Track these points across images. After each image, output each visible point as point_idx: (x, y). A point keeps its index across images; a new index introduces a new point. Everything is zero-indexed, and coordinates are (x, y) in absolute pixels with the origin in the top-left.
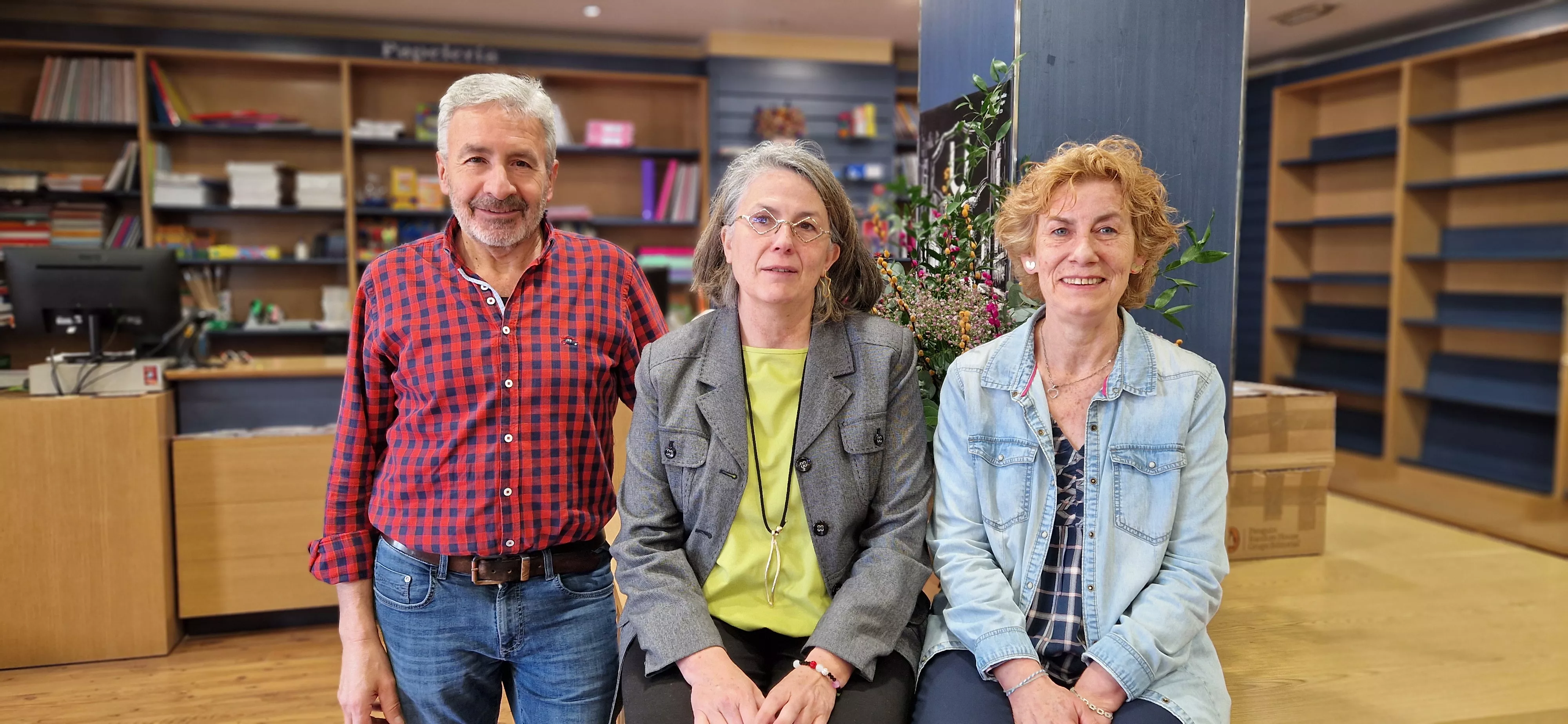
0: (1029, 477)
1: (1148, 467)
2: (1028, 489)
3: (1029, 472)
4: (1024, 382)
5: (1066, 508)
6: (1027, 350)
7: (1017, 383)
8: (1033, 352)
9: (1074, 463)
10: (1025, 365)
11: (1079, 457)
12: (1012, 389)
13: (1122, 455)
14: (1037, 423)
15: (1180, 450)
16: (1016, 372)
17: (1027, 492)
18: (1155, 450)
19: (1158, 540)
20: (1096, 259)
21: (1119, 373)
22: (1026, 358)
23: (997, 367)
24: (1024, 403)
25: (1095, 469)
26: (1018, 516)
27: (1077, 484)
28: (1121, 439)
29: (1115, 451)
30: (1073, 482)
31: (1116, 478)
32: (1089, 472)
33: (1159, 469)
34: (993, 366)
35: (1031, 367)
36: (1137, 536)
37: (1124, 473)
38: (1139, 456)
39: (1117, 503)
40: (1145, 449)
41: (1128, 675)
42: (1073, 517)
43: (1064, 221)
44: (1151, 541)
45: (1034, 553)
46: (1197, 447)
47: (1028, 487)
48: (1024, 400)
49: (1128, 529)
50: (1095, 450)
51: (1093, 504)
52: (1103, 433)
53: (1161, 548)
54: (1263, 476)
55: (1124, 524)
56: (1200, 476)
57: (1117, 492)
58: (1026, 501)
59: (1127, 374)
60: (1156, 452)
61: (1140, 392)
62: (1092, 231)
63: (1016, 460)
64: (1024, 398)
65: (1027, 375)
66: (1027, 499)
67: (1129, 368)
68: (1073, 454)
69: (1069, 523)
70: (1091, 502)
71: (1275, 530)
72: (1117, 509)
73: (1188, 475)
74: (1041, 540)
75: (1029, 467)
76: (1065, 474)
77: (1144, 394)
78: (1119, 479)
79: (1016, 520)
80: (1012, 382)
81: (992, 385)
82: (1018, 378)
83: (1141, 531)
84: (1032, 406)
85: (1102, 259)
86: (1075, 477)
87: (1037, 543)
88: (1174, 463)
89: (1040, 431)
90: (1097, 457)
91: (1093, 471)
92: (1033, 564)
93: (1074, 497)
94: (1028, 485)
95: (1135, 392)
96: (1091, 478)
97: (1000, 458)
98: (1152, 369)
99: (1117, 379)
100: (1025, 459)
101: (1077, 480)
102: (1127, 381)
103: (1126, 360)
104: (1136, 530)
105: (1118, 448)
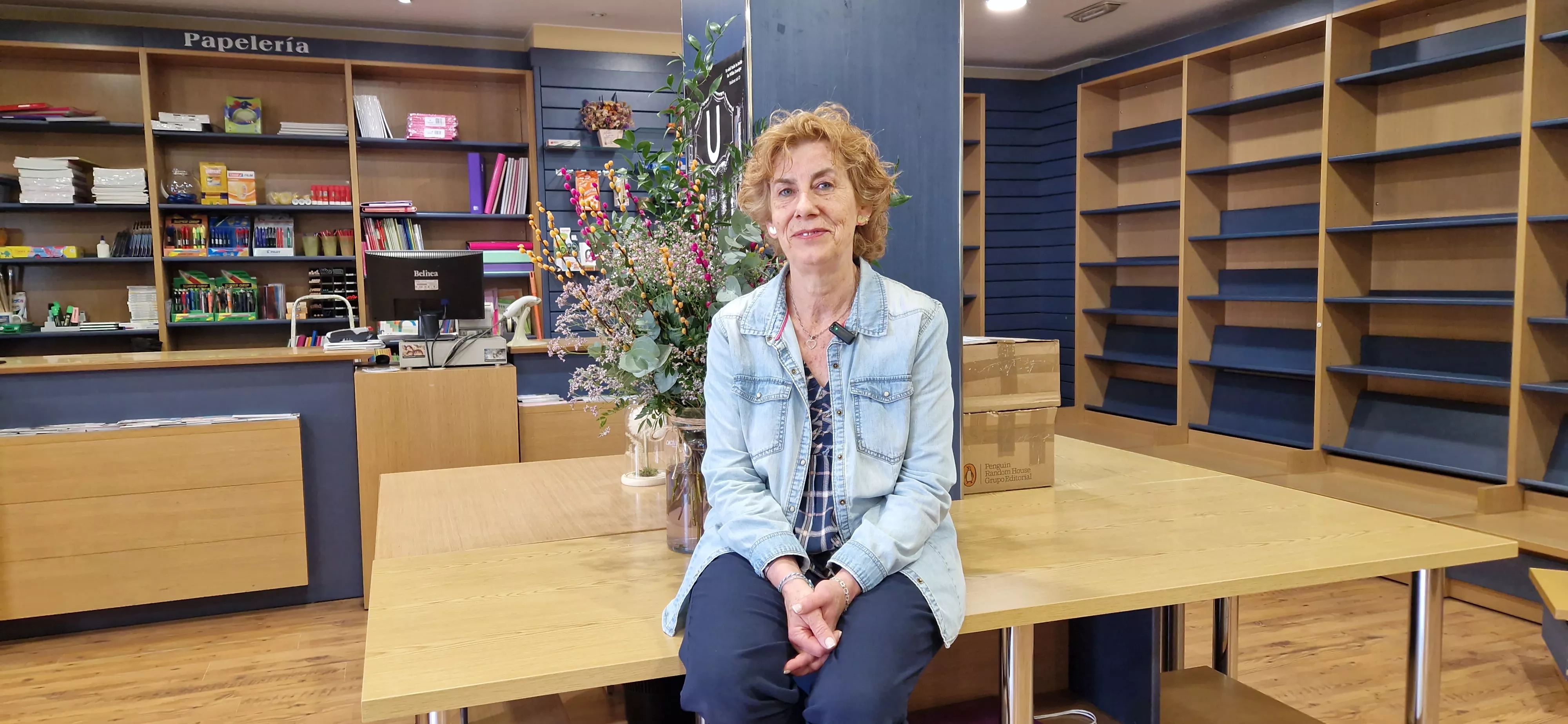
0: (784, 412)
1: (883, 396)
2: (782, 423)
3: (784, 407)
4: (777, 327)
6: (780, 299)
7: (771, 328)
8: (785, 301)
9: (821, 398)
10: (778, 312)
11: (825, 393)
12: (767, 334)
13: (860, 387)
14: (790, 363)
15: (909, 379)
16: (770, 318)
17: (782, 426)
18: (889, 381)
19: (896, 460)
20: (817, 212)
21: (855, 317)
22: (779, 305)
23: (753, 315)
24: (778, 346)
25: (840, 402)
26: (775, 448)
27: (825, 416)
28: (861, 373)
29: (854, 384)
30: (822, 414)
31: (857, 408)
32: (835, 405)
33: (893, 398)
34: (750, 315)
35: (783, 314)
36: (877, 457)
37: (863, 402)
38: (875, 386)
39: (858, 429)
40: (880, 381)
41: (864, 571)
42: (820, 446)
43: (788, 182)
44: (889, 460)
45: (796, 479)
46: (924, 376)
47: (783, 421)
48: (777, 344)
49: (869, 452)
50: (838, 386)
51: (841, 432)
52: (844, 368)
53: (898, 466)
55: (865, 448)
56: (926, 401)
57: (858, 420)
58: (781, 434)
59: (861, 318)
60: (889, 382)
61: (873, 333)
62: (811, 187)
63: (773, 397)
64: (777, 341)
65: (780, 320)
66: (782, 432)
67: (862, 312)
68: (821, 389)
69: (817, 451)
70: (839, 430)
72: (859, 435)
73: (916, 401)
74: (800, 468)
75: (784, 403)
76: (815, 408)
77: (876, 335)
78: (858, 409)
79: (771, 451)
80: (767, 328)
81: (749, 332)
82: (772, 324)
83: (880, 453)
84: (785, 348)
85: (822, 212)
86: (823, 410)
87: (797, 470)
88: (905, 392)
89: (793, 370)
90: (841, 391)
91: (838, 404)
92: (794, 489)
93: (822, 428)
94: (783, 419)
95: (869, 333)
96: (836, 410)
97: (758, 395)
98: (884, 310)
99: (853, 323)
100: (781, 396)
101: (824, 413)
102: (862, 324)
103: (862, 305)
104: (875, 453)
105: (858, 381)
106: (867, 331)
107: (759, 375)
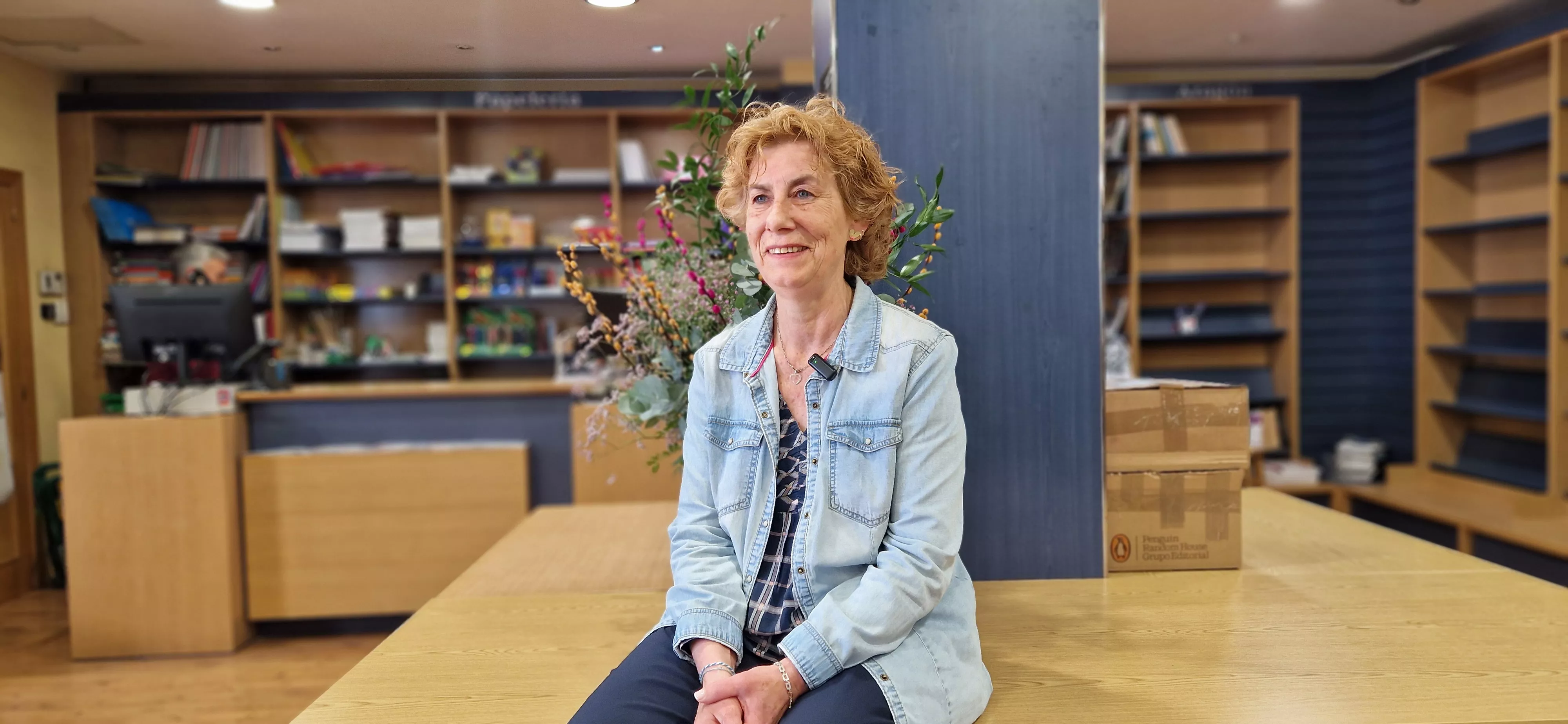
0: (754, 462)
1: (864, 443)
2: (752, 475)
3: (755, 457)
4: (756, 363)
5: (789, 493)
6: (763, 329)
7: (750, 364)
8: (769, 331)
9: (799, 445)
10: (759, 345)
11: (804, 438)
12: (745, 370)
13: (837, 431)
14: (763, 405)
15: (896, 425)
16: (751, 352)
17: (751, 478)
18: (873, 426)
19: (874, 522)
21: (839, 349)
22: (761, 337)
23: (734, 348)
24: (751, 384)
25: (816, 448)
26: (739, 503)
27: (800, 467)
28: (841, 416)
29: (832, 428)
30: (796, 464)
31: (833, 457)
32: (811, 453)
33: (875, 446)
34: (730, 347)
35: (765, 347)
36: (852, 517)
37: (840, 451)
38: (855, 432)
39: (832, 483)
40: (863, 425)
41: (809, 661)
42: (796, 502)
43: (762, 188)
44: (866, 522)
45: (755, 544)
46: (915, 420)
47: (752, 472)
48: (752, 382)
49: (842, 510)
50: (817, 429)
51: (814, 486)
52: (824, 409)
53: (878, 531)
54: (1157, 477)
55: (839, 505)
56: (915, 453)
57: (833, 471)
58: (749, 488)
59: (846, 350)
60: (873, 427)
61: (859, 368)
62: (789, 195)
63: (742, 442)
64: (753, 378)
65: (760, 355)
66: (750, 485)
67: (848, 343)
68: (799, 435)
69: (792, 509)
70: (812, 483)
71: (1176, 539)
72: (832, 490)
73: (903, 452)
74: (762, 530)
75: (755, 452)
76: (790, 457)
77: (862, 370)
78: (835, 458)
79: (737, 507)
80: (746, 363)
81: (727, 367)
82: (752, 359)
83: (855, 512)
84: (761, 387)
85: (799, 225)
86: (798, 460)
87: (758, 531)
88: (889, 440)
89: (764, 413)
90: (818, 436)
91: (815, 451)
92: (753, 556)
93: (797, 481)
94: (752, 470)
95: (854, 368)
96: (812, 458)
97: (730, 441)
98: (875, 341)
99: (836, 355)
100: (751, 442)
101: (800, 462)
102: (846, 357)
103: (848, 335)
104: (850, 512)
105: (836, 425)
106: (852, 366)
107: (735, 418)
